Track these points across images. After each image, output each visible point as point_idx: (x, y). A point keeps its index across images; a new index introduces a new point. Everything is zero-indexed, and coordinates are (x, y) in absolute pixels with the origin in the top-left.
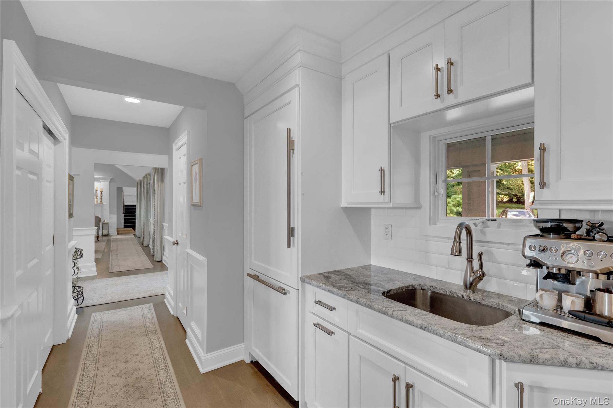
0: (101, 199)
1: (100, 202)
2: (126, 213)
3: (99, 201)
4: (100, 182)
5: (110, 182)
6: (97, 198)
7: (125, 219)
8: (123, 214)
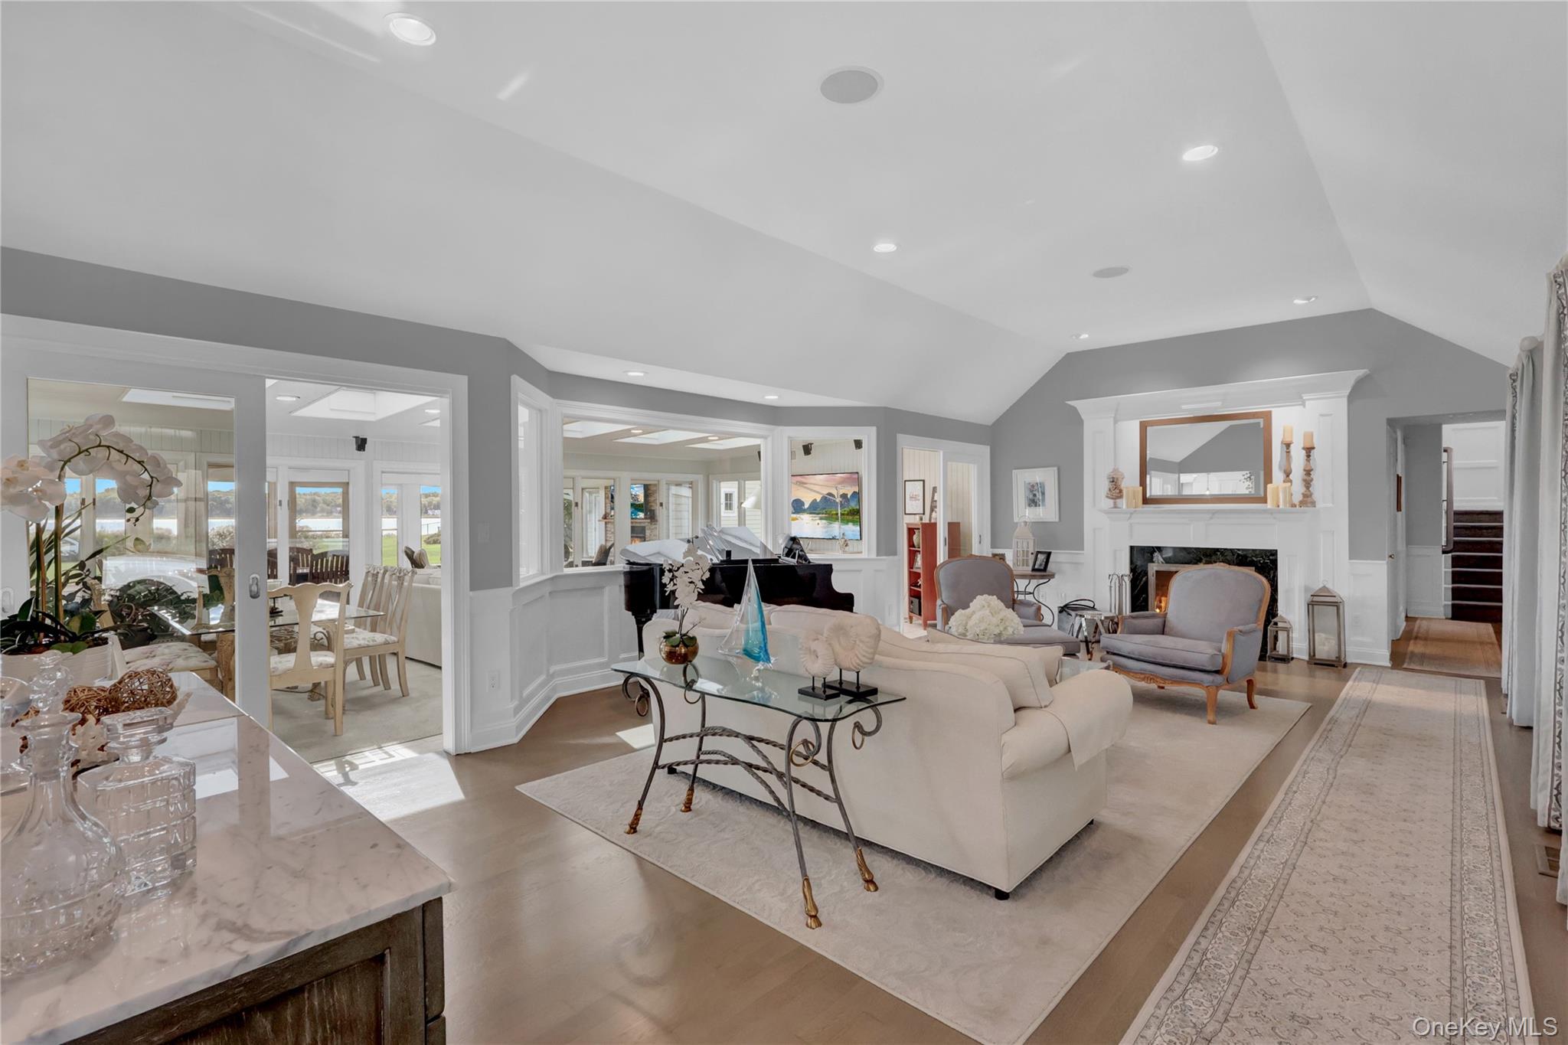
0: (1308, 483)
1: (1301, 498)
2: (1458, 546)
3: (1298, 488)
4: (1304, 405)
5: (1351, 398)
6: (1291, 481)
7: (1456, 577)
8: (1444, 552)
